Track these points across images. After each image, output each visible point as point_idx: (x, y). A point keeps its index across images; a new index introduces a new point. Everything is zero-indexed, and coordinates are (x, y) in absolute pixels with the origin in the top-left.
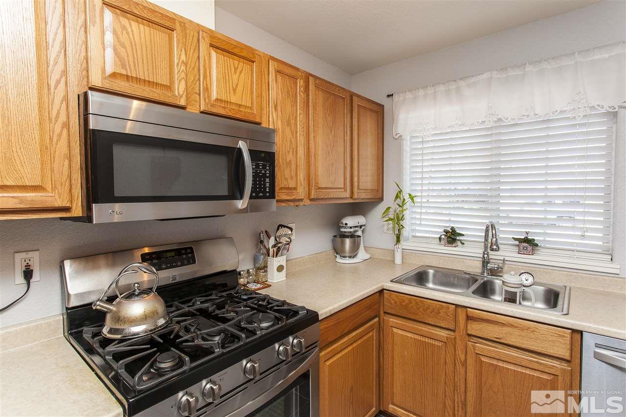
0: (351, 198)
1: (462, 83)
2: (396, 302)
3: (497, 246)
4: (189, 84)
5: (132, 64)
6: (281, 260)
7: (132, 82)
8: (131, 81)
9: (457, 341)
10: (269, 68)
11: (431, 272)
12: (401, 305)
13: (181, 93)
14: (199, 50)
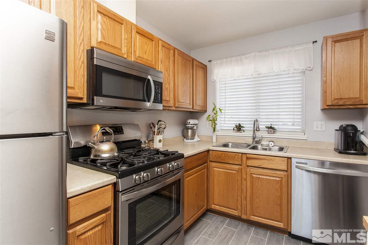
0: (193, 109)
1: (243, 57)
2: (215, 155)
3: (259, 129)
4: (128, 49)
5: (107, 38)
6: (160, 137)
8: (106, 45)
9: (243, 170)
10: (159, 44)
11: (230, 144)
12: (218, 156)
13: (125, 53)
14: (132, 34)
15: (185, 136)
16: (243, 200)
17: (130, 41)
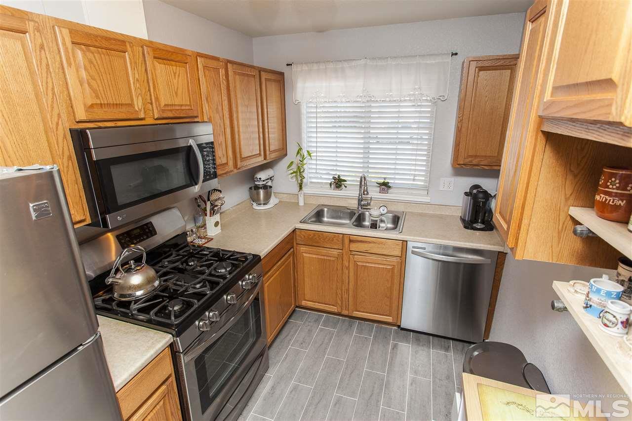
0: (265, 161)
1: (346, 65)
2: (304, 237)
3: (367, 192)
4: (143, 97)
5: (102, 92)
6: (217, 217)
7: (105, 108)
8: (103, 107)
9: (344, 255)
10: (198, 65)
11: (326, 209)
12: (309, 238)
13: (140, 108)
14: (145, 64)
15: (255, 199)
16: (344, 292)
17: (146, 81)
